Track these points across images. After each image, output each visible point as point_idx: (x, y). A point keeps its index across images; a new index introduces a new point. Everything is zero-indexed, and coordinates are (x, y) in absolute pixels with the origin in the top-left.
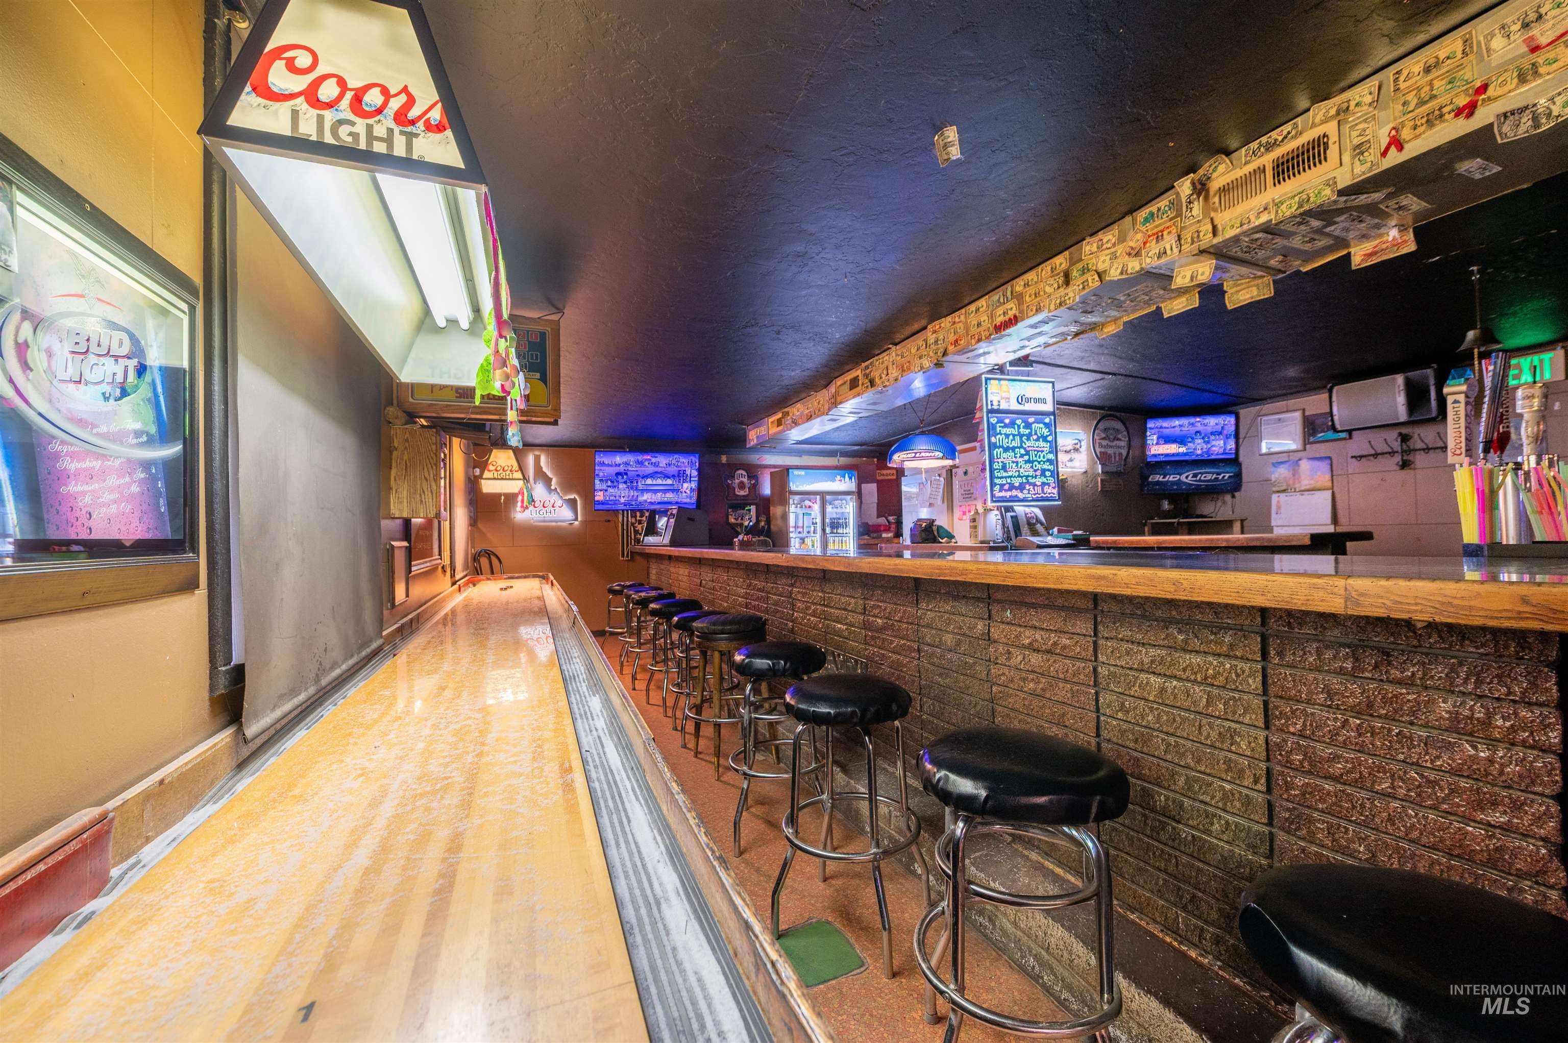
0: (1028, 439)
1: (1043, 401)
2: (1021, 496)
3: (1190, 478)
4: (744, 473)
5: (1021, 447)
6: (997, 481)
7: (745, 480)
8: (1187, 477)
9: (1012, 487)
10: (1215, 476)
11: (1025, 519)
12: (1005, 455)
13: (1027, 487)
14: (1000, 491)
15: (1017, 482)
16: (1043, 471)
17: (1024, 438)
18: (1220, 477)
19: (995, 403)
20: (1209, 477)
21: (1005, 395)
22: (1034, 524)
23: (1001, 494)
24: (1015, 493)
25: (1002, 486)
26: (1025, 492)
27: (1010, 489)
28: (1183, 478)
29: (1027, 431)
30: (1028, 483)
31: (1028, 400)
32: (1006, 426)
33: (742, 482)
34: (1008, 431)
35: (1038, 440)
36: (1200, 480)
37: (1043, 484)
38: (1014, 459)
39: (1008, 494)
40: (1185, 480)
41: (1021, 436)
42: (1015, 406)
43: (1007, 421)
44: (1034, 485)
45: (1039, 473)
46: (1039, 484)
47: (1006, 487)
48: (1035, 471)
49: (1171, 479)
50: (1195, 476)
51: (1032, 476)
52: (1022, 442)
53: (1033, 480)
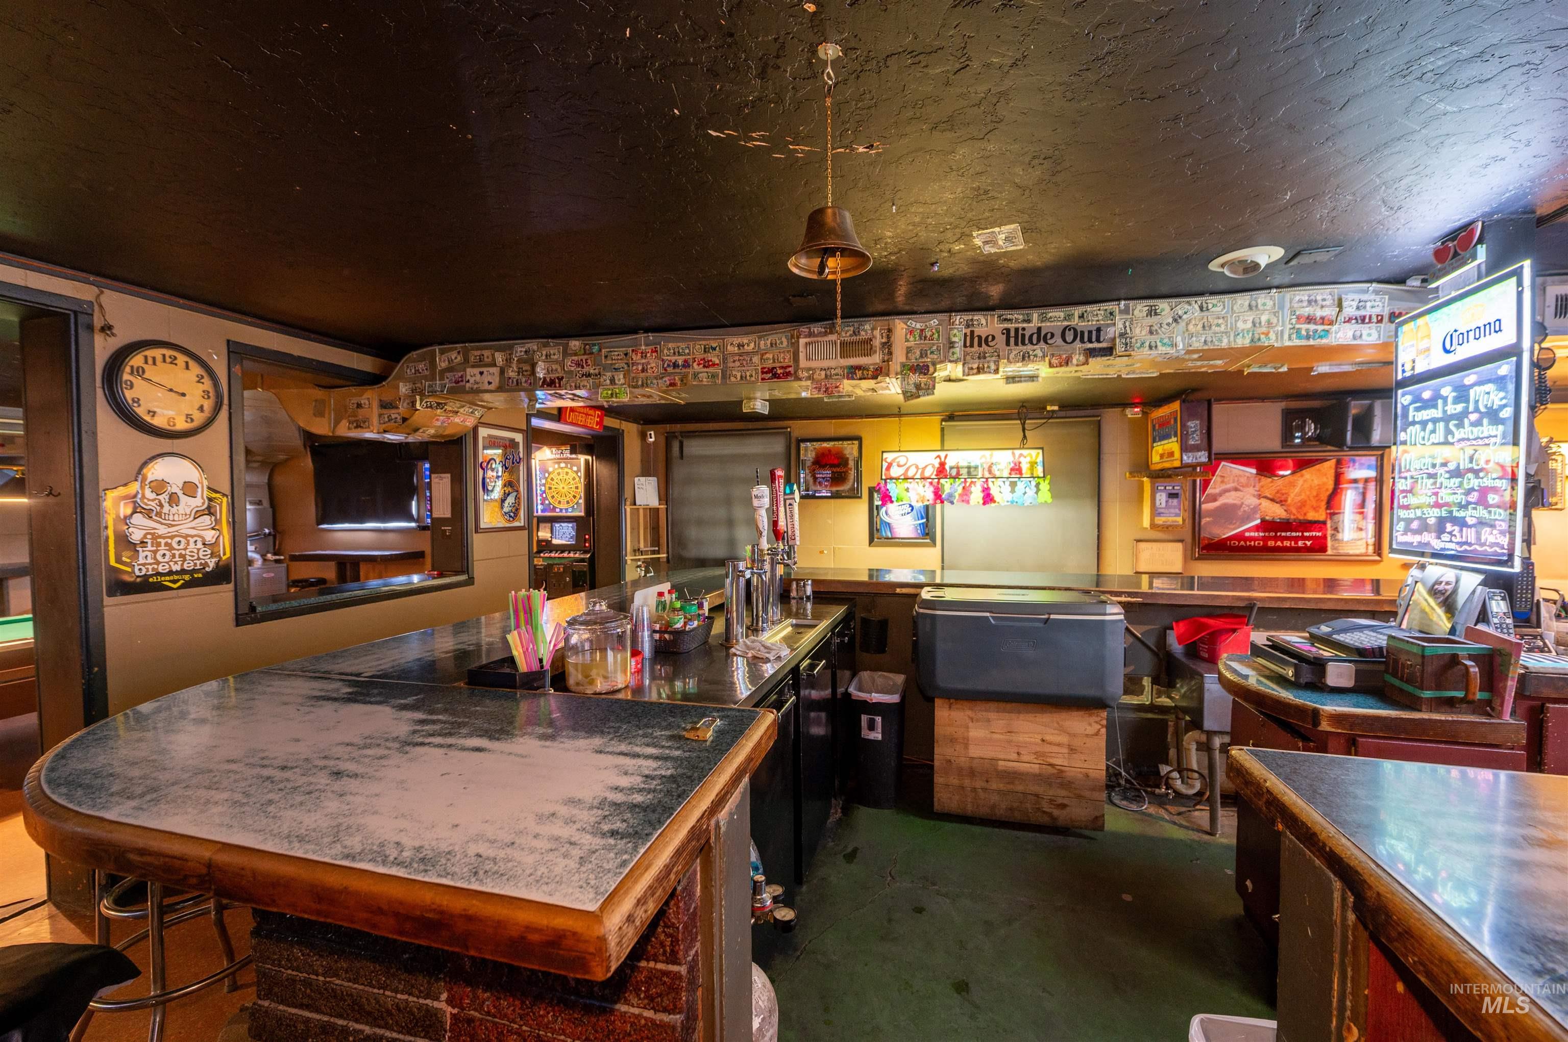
0: (1460, 425)
1: (1495, 327)
6: (1403, 514)
9: (1424, 527)
13: (1449, 528)
14: (1405, 533)
16: (1482, 495)
19: (1410, 364)
21: (1423, 345)
23: (1409, 538)
25: (1409, 521)
26: (1445, 537)
27: (1418, 532)
29: (1460, 407)
30: (1456, 521)
31: (1464, 338)
32: (1424, 406)
34: (1427, 415)
37: (1476, 521)
38: (1431, 471)
39: (1415, 539)
42: (1440, 360)
43: (1426, 395)
44: (1462, 523)
45: (1473, 498)
46: (1470, 521)
47: (1415, 525)
51: (1463, 506)
52: (1448, 432)
53: (1462, 514)
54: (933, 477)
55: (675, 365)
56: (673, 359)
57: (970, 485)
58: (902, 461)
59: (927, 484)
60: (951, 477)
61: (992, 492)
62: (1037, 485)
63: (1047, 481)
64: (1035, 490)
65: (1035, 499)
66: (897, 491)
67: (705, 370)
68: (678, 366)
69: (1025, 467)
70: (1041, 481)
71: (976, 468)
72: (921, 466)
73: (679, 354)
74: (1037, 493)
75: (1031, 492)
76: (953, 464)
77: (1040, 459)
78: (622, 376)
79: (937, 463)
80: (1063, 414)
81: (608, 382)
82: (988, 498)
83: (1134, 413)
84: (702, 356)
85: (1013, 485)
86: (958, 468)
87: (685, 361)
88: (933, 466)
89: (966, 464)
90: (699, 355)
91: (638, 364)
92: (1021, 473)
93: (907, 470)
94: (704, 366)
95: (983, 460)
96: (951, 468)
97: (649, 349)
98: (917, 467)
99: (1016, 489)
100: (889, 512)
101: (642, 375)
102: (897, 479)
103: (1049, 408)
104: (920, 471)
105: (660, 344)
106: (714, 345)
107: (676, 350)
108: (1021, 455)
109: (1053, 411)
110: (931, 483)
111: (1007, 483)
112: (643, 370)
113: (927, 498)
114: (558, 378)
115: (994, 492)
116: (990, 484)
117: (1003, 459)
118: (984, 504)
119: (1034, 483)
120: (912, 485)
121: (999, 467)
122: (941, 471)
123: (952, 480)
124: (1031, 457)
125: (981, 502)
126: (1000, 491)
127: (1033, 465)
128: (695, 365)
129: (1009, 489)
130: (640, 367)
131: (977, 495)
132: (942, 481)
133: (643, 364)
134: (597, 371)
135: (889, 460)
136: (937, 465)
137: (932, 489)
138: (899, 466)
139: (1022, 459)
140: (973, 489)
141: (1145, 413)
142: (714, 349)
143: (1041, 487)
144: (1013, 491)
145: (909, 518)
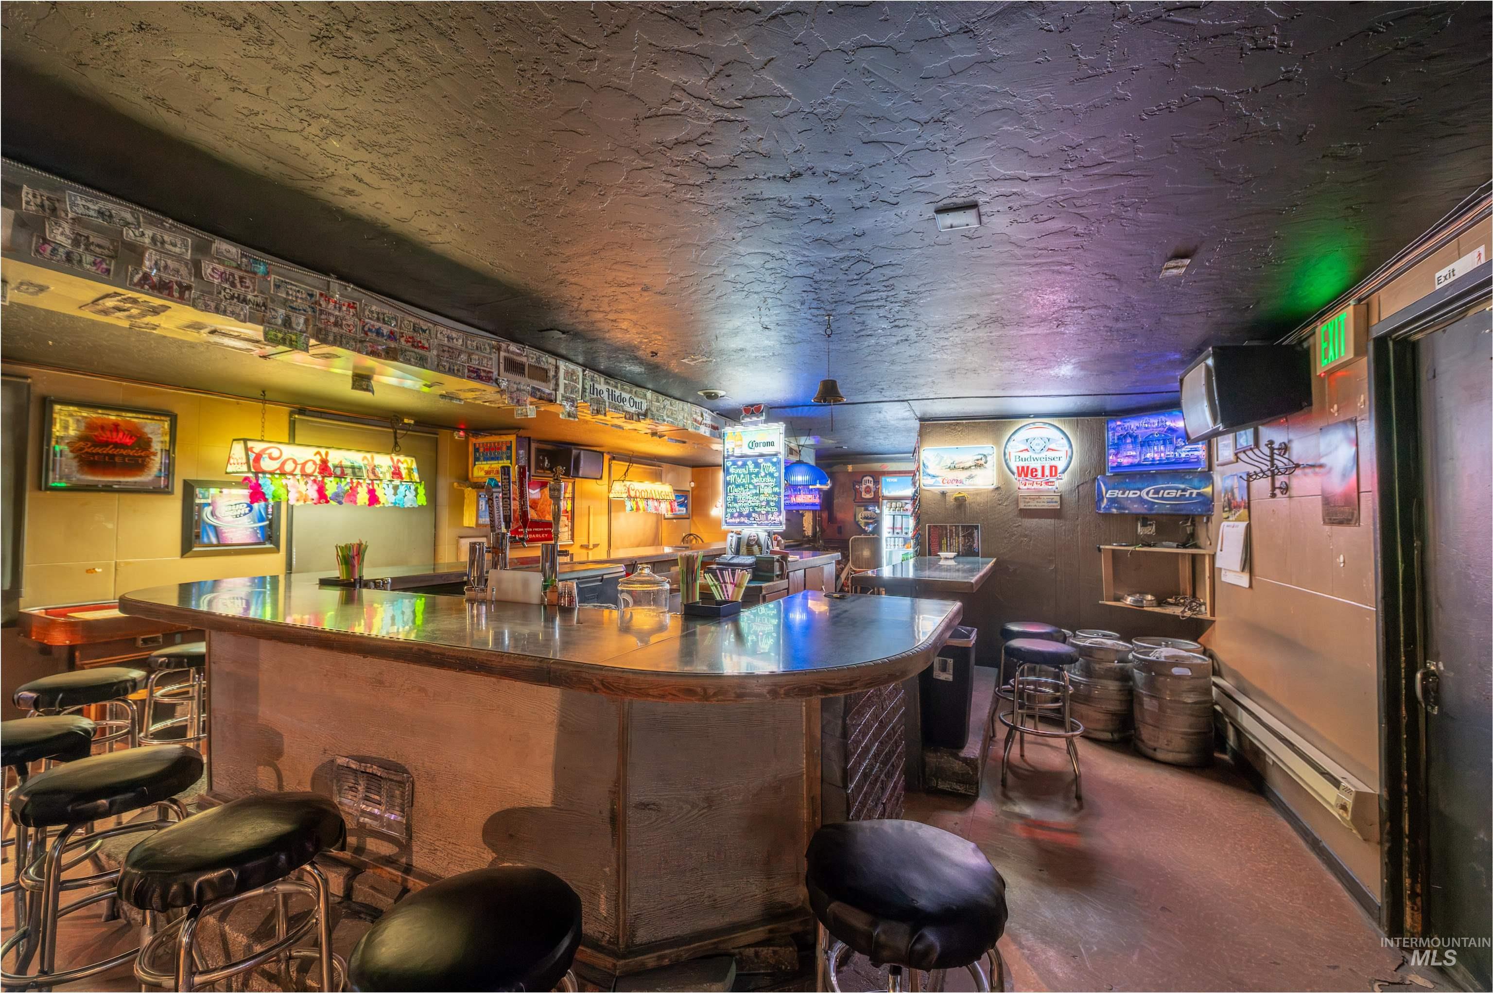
0: (757, 476)
1: (771, 444)
2: (746, 521)
3: (1150, 495)
4: (871, 479)
5: (751, 483)
6: (729, 510)
7: (871, 485)
8: (1148, 493)
9: (741, 515)
10: (1179, 493)
11: (746, 541)
12: (736, 490)
13: (754, 515)
14: (731, 518)
15: (746, 512)
16: (768, 502)
17: (753, 476)
18: (1187, 494)
19: (731, 450)
20: (1173, 494)
21: (739, 443)
22: (753, 545)
24: (742, 519)
25: (732, 514)
26: (752, 519)
28: (1144, 494)
29: (756, 470)
30: (754, 511)
31: (757, 445)
32: (739, 467)
33: (868, 487)
34: (740, 471)
35: (766, 476)
36: (1163, 498)
37: (768, 513)
38: (744, 493)
39: (737, 521)
40: (1146, 497)
41: (750, 474)
42: (747, 451)
43: (740, 463)
44: (759, 513)
45: (764, 504)
46: (763, 512)
47: (736, 515)
48: (761, 502)
49: (1131, 495)
50: (1157, 492)
51: (758, 507)
52: (751, 479)
53: (759, 510)
54: (316, 474)
55: (379, 333)
56: (378, 325)
57: (357, 487)
58: (276, 453)
59: (310, 482)
60: (336, 476)
61: (377, 493)
62: (416, 489)
63: (423, 486)
64: (414, 493)
65: (414, 501)
66: (272, 488)
67: (413, 349)
68: (383, 336)
69: (404, 472)
70: (418, 485)
71: (360, 468)
72: (300, 461)
73: (384, 322)
74: (416, 496)
75: (410, 495)
76: (336, 463)
77: (414, 466)
78: (302, 320)
79: (318, 459)
80: (418, 428)
81: (280, 321)
82: (373, 499)
83: (459, 435)
84: (411, 334)
85: (396, 488)
86: (342, 467)
87: (392, 332)
88: (314, 463)
89: (349, 464)
90: (408, 332)
91: (330, 314)
92: (401, 478)
93: (283, 463)
94: (413, 346)
95: (366, 462)
96: (335, 467)
97: (346, 301)
98: (295, 462)
99: (398, 492)
100: (217, 513)
101: (335, 330)
102: (272, 473)
103: (406, 421)
104: (299, 467)
105: (360, 301)
106: (425, 328)
107: (381, 317)
108: (399, 461)
109: (409, 424)
110: (315, 481)
111: (391, 486)
112: (336, 324)
113: (311, 497)
114: (179, 284)
115: (379, 493)
116: (376, 487)
117: (384, 462)
118: (370, 505)
119: (413, 487)
120: (291, 481)
121: (381, 470)
122: (324, 468)
123: (338, 480)
124: (407, 463)
125: (367, 503)
126: (385, 495)
127: (410, 470)
128: (403, 340)
129: (392, 491)
130: (332, 320)
131: (363, 497)
132: (327, 480)
133: (337, 317)
134: (259, 300)
135: (257, 450)
136: (318, 462)
137: (316, 487)
138: (271, 458)
139: (400, 465)
140: (359, 489)
141: (467, 438)
142: (424, 331)
143: (419, 491)
144: (395, 494)
145: (245, 520)
